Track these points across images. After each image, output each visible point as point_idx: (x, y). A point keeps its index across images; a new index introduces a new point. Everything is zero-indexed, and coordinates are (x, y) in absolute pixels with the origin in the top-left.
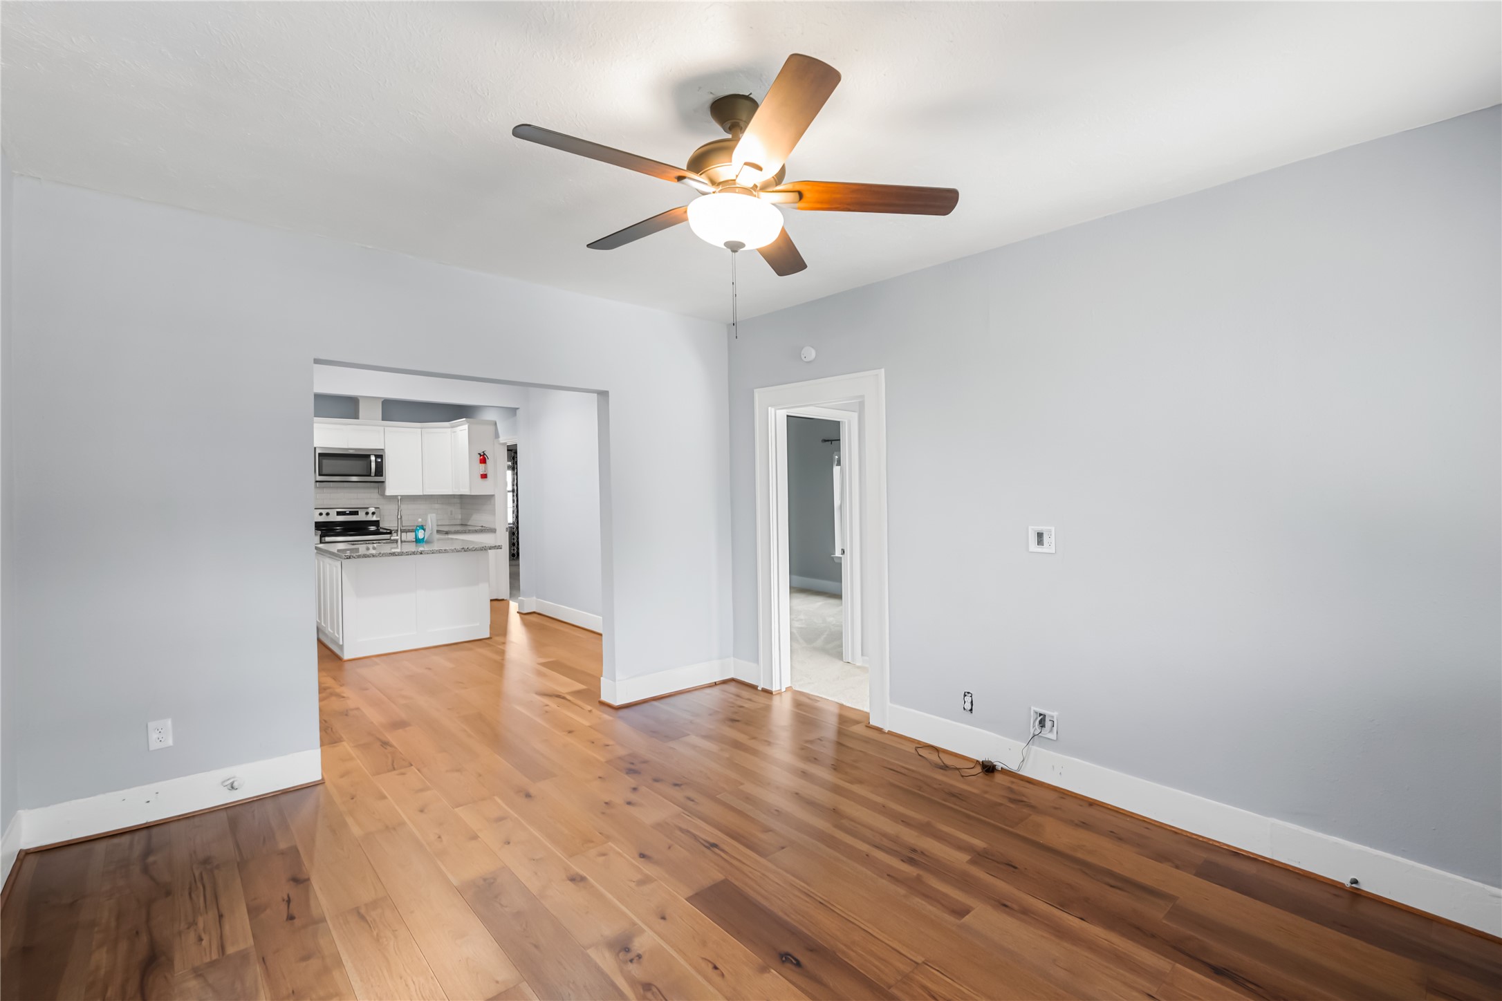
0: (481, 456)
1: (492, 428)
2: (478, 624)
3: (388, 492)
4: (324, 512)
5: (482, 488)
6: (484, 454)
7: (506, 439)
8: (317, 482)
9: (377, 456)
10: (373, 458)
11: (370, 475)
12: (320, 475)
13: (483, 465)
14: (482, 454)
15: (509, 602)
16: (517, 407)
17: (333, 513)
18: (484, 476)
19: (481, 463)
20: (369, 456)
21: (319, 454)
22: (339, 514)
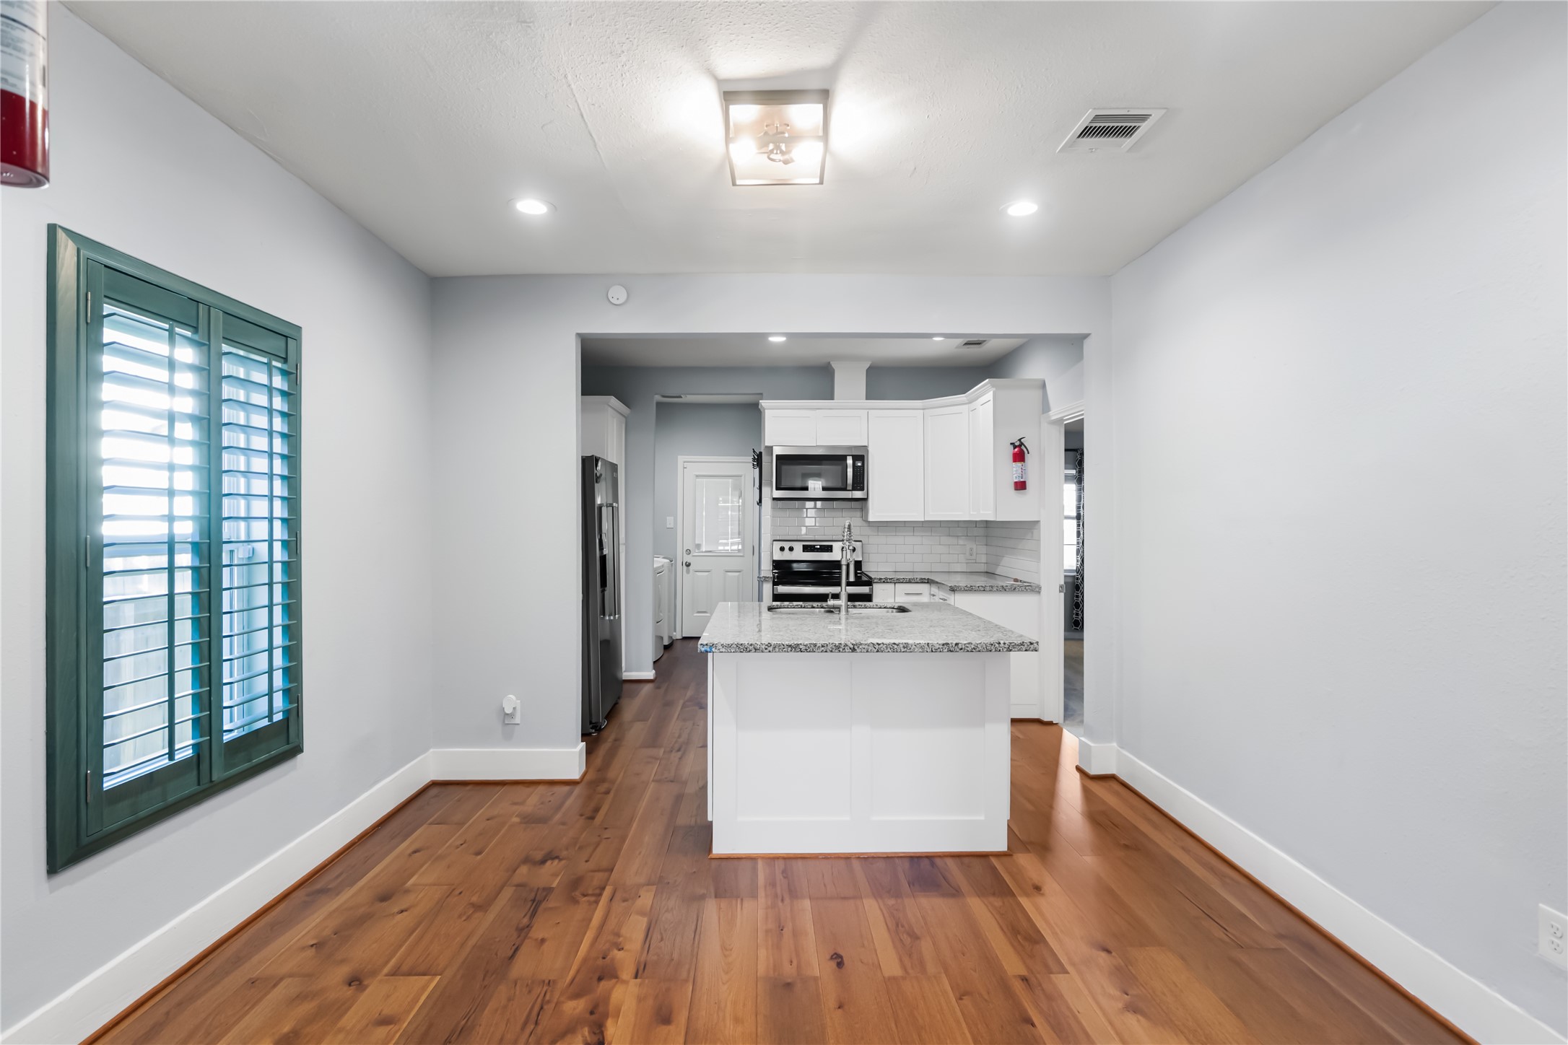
0: (1015, 447)
1: (1037, 394)
2: (982, 818)
3: (872, 517)
4: (787, 545)
5: (1014, 509)
6: (1022, 444)
7: (1062, 409)
8: (774, 499)
9: (855, 458)
10: (850, 461)
11: (845, 489)
12: (778, 488)
13: (1019, 464)
14: (1017, 444)
15: (1062, 730)
16: (1084, 331)
17: (798, 547)
18: (1021, 486)
19: (1015, 461)
20: (844, 458)
21: (777, 456)
22: (806, 549)
